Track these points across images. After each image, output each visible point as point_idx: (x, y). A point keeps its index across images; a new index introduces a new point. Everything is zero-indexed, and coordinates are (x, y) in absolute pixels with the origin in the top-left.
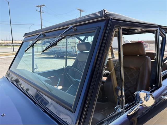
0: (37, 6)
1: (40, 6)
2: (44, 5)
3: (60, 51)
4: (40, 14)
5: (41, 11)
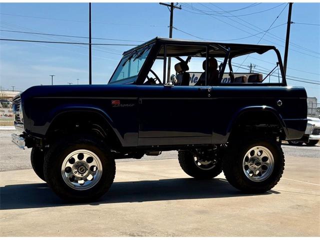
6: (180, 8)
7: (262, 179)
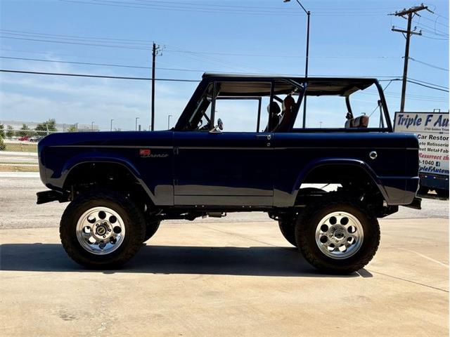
0: (398, 12)
1: (410, 12)
2: (422, 8)
3: (437, 171)
4: (405, 40)
5: (412, 30)
6: (420, 34)
7: (346, 255)
